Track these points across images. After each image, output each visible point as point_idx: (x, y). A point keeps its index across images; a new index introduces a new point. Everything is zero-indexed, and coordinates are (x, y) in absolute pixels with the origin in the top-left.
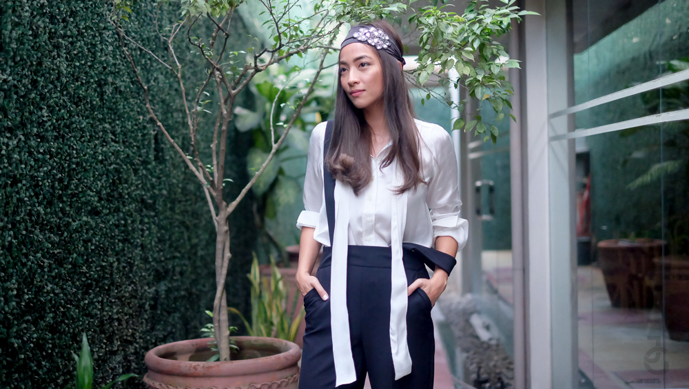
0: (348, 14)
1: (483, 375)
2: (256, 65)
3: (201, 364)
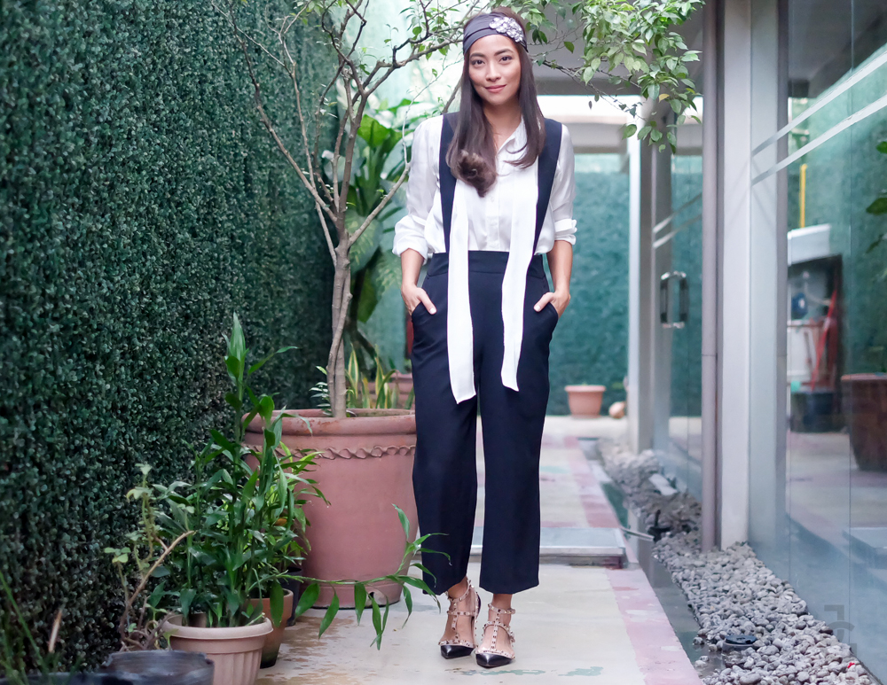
1: (663, 523)
2: (394, 60)
3: (317, 420)
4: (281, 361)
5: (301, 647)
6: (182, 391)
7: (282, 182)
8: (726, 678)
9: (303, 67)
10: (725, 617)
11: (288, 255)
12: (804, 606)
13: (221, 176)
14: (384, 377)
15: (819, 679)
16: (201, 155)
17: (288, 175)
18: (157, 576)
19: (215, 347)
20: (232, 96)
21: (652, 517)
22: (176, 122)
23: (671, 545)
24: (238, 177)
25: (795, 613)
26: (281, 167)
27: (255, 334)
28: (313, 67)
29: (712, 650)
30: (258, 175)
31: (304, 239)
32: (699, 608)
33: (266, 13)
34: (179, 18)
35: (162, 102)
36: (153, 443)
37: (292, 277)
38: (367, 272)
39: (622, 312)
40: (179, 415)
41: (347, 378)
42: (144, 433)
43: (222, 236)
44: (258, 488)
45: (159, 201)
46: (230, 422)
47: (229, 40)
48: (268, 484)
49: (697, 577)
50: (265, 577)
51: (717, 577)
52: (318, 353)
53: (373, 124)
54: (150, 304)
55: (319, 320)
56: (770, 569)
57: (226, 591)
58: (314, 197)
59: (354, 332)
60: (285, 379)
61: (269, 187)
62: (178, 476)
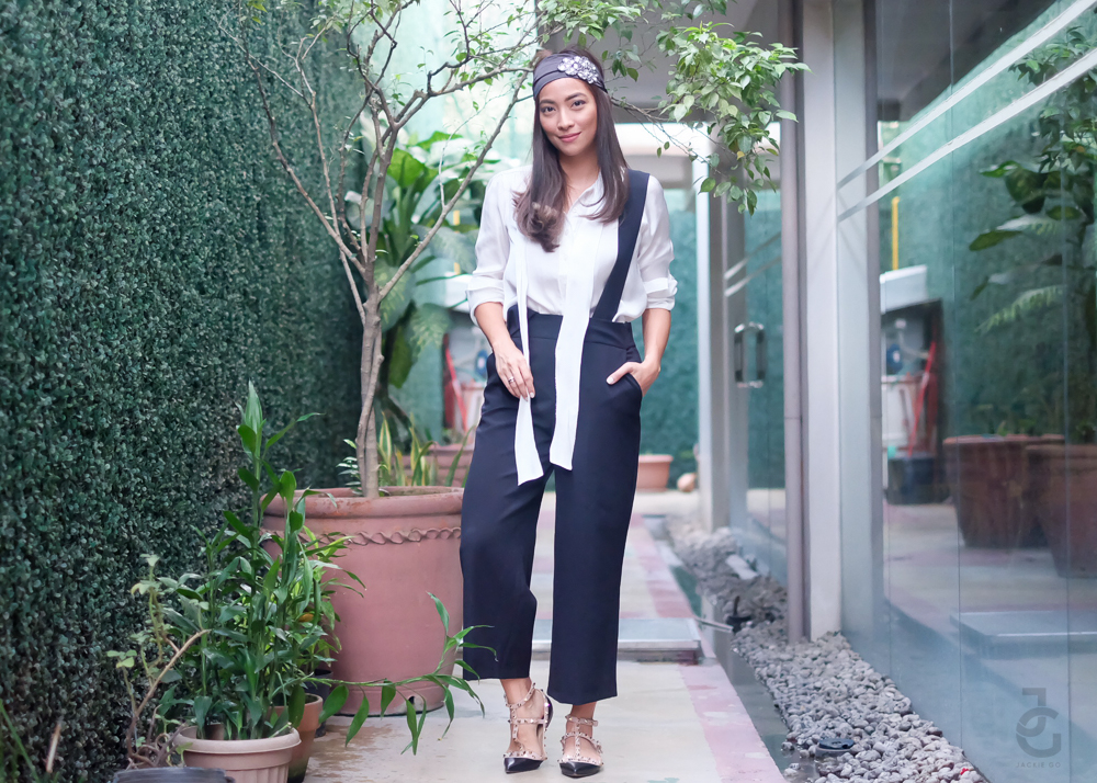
1: (743, 611)
2: (429, 88)
3: (346, 500)
5: (334, 761)
6: (191, 470)
7: (300, 230)
9: (321, 98)
10: (816, 718)
11: (308, 313)
12: (908, 704)
13: (231, 224)
14: (420, 450)
16: (209, 201)
17: (307, 221)
18: (167, 681)
19: (228, 419)
20: (243, 132)
21: (730, 604)
22: (179, 162)
23: (753, 637)
24: (250, 224)
25: (897, 712)
26: (299, 212)
27: (273, 403)
28: (334, 98)
29: (803, 757)
30: (273, 222)
31: (326, 293)
32: (787, 709)
33: (279, 37)
34: (181, 44)
35: (163, 140)
36: (160, 530)
37: (313, 337)
38: (400, 329)
40: (188, 498)
41: (379, 451)
42: (149, 518)
43: (234, 292)
44: (279, 579)
45: (161, 254)
46: (246, 504)
47: (238, 68)
48: (292, 573)
49: (785, 673)
50: (289, 680)
51: (806, 672)
52: (345, 424)
53: (404, 160)
54: (154, 371)
55: (345, 386)
56: (867, 661)
57: (246, 697)
58: (337, 245)
59: (384, 399)
60: (308, 454)
61: (286, 234)
62: (188, 566)
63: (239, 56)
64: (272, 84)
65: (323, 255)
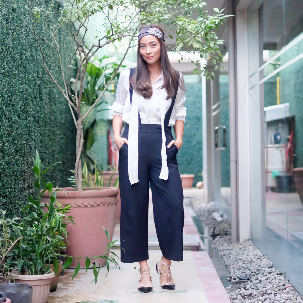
0: (145, 19)
1: (216, 232)
2: (99, 45)
3: (71, 192)
4: (55, 168)
5: (67, 284)
6: (16, 181)
7: (54, 93)
8: (238, 293)
9: (62, 45)
10: (239, 269)
11: (57, 124)
12: (272, 264)
13: (29, 93)
14: (98, 173)
15: (275, 293)
16: (21, 85)
17: (56, 90)
18: (7, 256)
19: (28, 163)
20: (33, 59)
21: (212, 230)
22: (11, 72)
23: (219, 241)
24: (36, 92)
25: (268, 267)
26: (54, 87)
27: (44, 157)
28: (66, 44)
29: (234, 283)
30: (44, 91)
31: (64, 116)
32: (229, 266)
33: (46, 24)
34: (12, 30)
35: (6, 65)
36: (5, 202)
37: (59, 132)
38: (90, 129)
39: (200, 143)
40: (15, 191)
41: (83, 174)
42: (1, 198)
43: (30, 117)
44: (48, 220)
45: (5, 105)
46: (35, 193)
47: (32, 36)
48: (52, 218)
49: (229, 254)
50: (51, 255)
51: (237, 254)
52: (71, 164)
53: (91, 66)
54: (3, 146)
55: (71, 150)
56: (259, 250)
57: (36, 261)
58: (67, 101)
59: (85, 154)
60: (57, 175)
61: (49, 95)
62: (15, 215)
63: (32, 32)
64: (44, 41)
65: (62, 102)
